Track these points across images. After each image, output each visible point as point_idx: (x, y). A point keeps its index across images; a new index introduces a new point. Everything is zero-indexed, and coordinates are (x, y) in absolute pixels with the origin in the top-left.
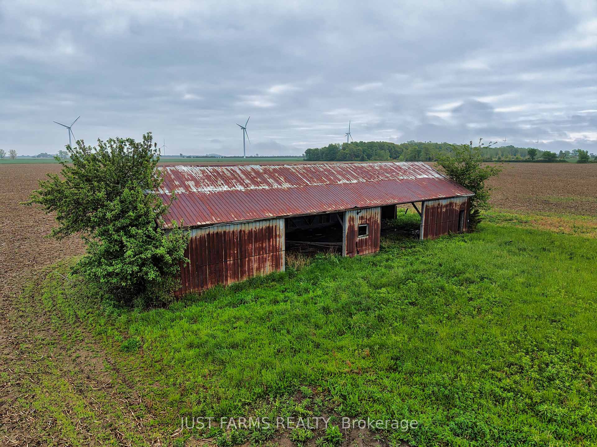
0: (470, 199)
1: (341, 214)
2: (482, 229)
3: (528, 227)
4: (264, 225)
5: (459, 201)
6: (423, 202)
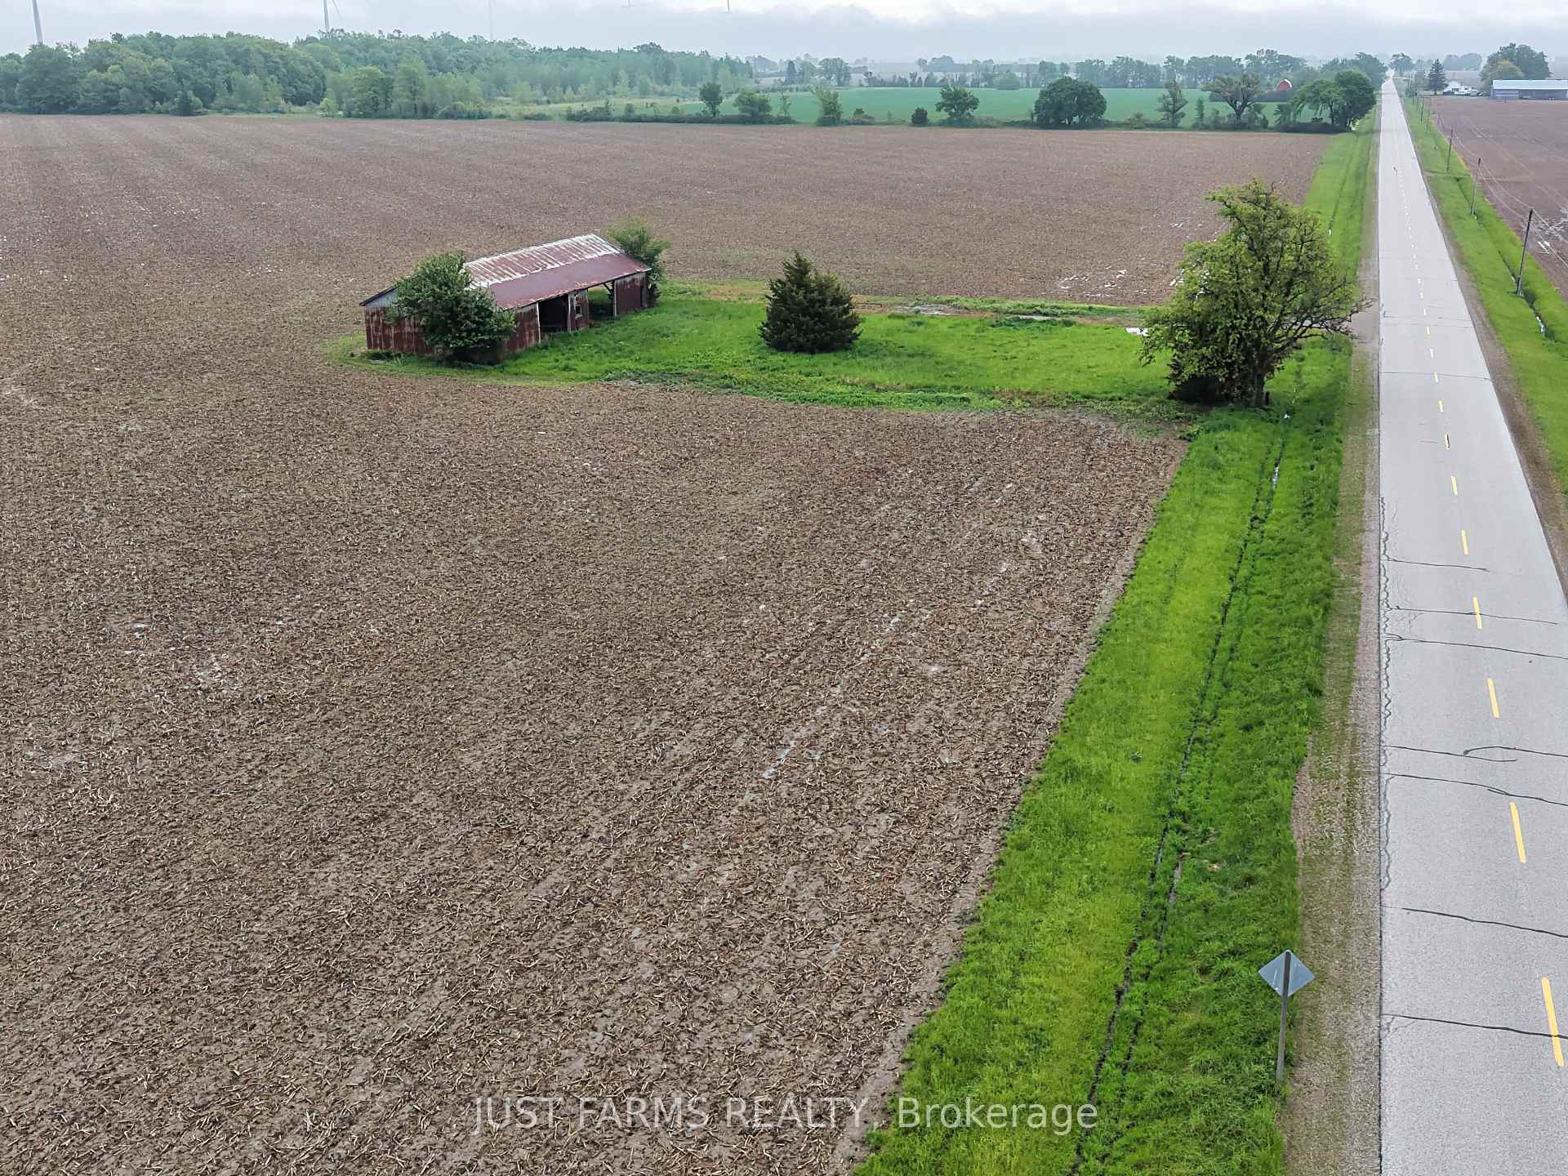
0: (648, 273)
1: (565, 296)
2: (662, 304)
3: (702, 298)
4: (530, 308)
5: (639, 277)
6: (613, 281)
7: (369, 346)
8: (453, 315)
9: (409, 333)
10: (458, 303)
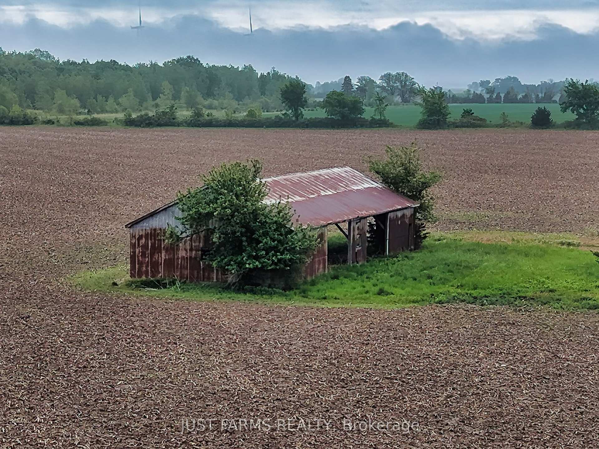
0: (415, 210)
5: (408, 212)
6: (387, 214)
7: (132, 275)
8: (249, 231)
9: (183, 258)
10: (255, 219)
